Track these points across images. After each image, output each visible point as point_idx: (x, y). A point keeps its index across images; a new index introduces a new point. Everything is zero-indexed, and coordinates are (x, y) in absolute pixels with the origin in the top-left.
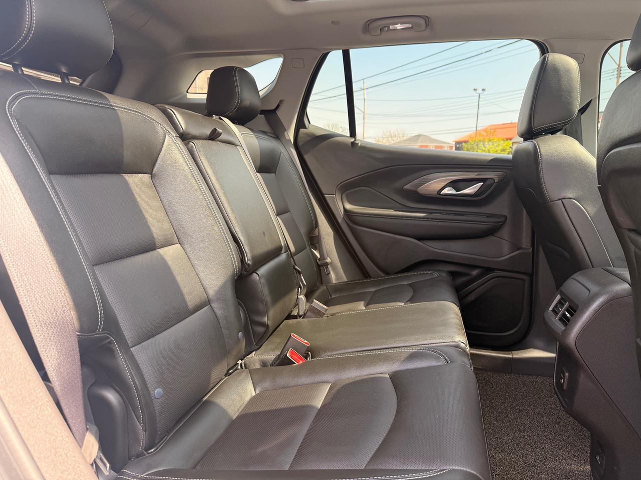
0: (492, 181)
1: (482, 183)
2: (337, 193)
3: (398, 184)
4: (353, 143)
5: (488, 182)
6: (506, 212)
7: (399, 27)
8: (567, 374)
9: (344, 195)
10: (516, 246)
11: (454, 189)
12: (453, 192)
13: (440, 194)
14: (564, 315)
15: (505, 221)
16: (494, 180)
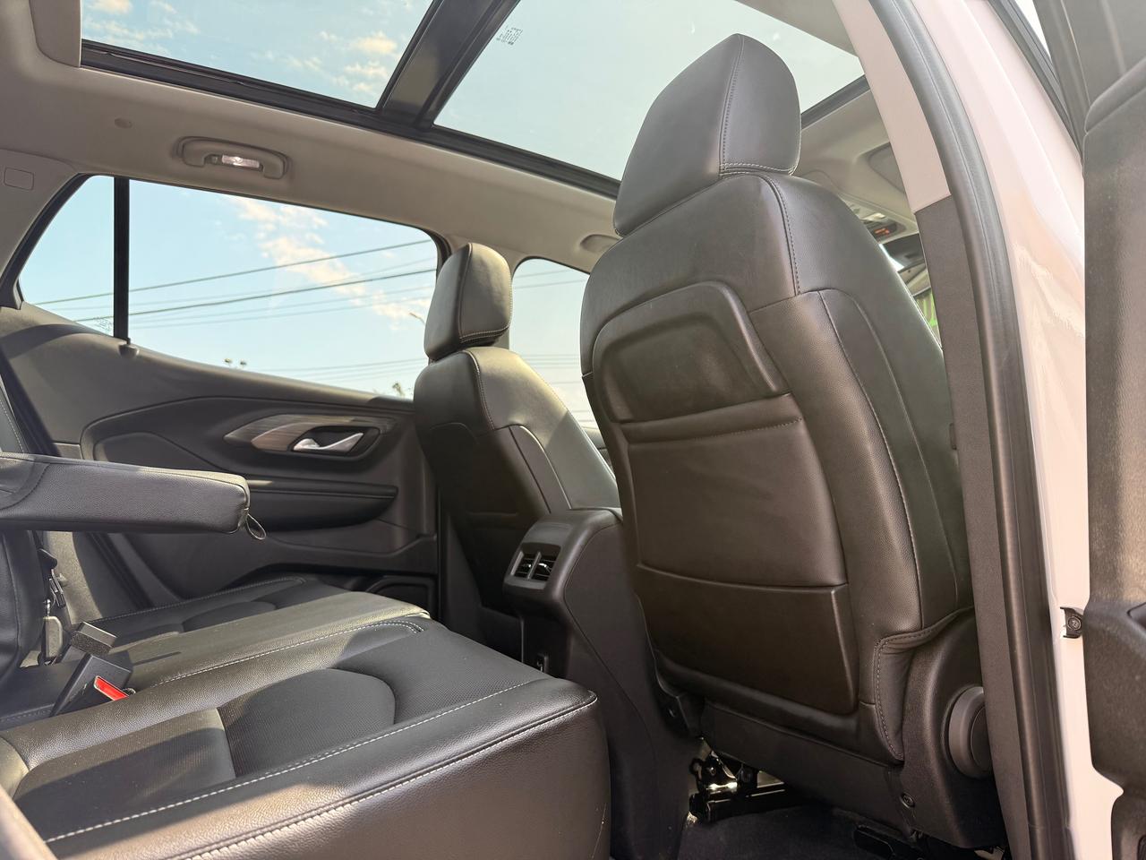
0: (376, 432)
1: (362, 434)
2: (84, 439)
3: (213, 431)
4: (122, 348)
5: (370, 433)
6: (397, 481)
7: (237, 161)
8: (546, 658)
9: (100, 446)
10: (413, 533)
11: (315, 441)
12: (315, 447)
13: (293, 451)
14: (539, 569)
15: (395, 495)
16: (379, 430)
